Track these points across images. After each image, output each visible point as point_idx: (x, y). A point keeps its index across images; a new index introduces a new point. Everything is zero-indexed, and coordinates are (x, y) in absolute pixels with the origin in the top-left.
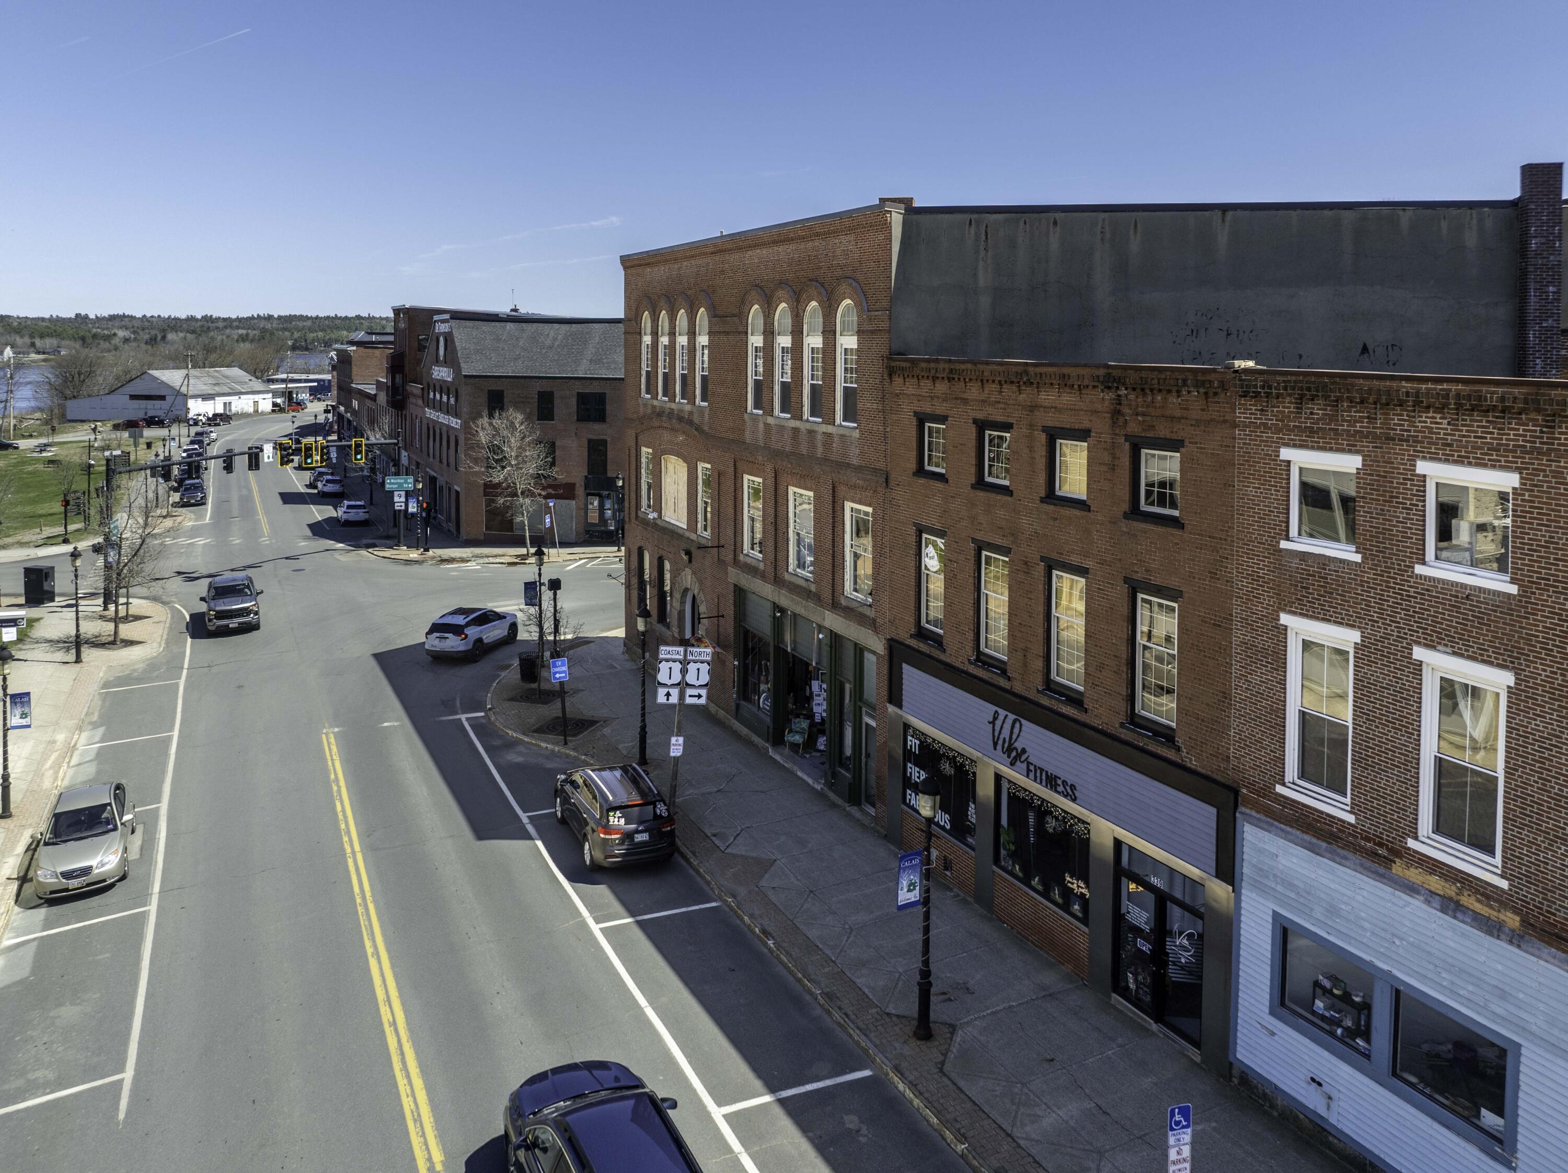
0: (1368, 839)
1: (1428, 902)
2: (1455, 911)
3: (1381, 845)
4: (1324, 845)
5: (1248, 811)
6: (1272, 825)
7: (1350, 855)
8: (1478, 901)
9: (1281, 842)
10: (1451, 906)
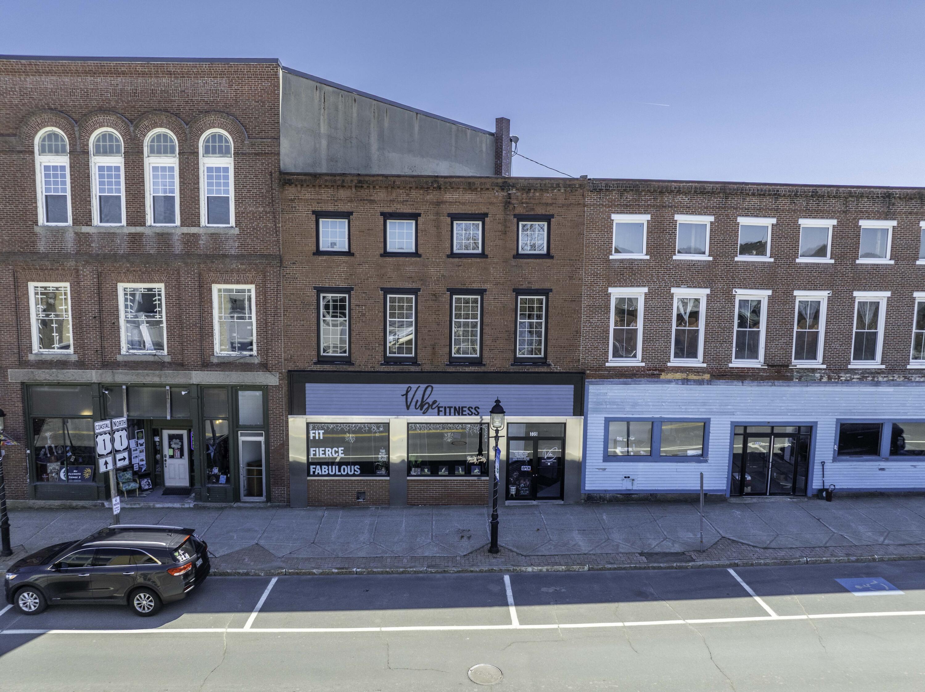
0: (650, 370)
1: (677, 384)
2: (687, 382)
3: (656, 370)
4: (630, 380)
5: (590, 380)
6: (604, 381)
7: (642, 379)
8: (695, 375)
9: (609, 387)
10: (685, 381)
